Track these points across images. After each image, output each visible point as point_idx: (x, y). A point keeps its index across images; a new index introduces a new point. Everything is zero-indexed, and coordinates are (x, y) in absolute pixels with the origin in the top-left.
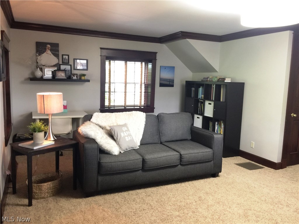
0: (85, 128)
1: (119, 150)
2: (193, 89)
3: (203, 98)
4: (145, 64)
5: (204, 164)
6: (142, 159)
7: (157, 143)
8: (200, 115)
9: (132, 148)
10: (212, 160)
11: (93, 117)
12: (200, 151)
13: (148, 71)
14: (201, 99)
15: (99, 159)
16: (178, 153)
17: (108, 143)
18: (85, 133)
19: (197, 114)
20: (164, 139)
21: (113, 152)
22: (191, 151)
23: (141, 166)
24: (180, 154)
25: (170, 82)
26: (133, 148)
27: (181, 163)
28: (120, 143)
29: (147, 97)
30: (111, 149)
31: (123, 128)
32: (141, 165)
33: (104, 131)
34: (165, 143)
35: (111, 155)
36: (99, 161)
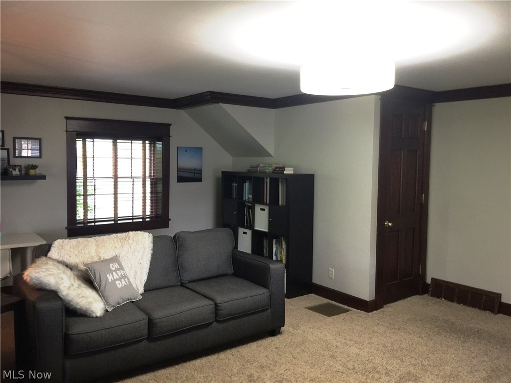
0: (37, 271)
1: (103, 306)
2: (235, 185)
3: (251, 200)
4: (150, 144)
5: (256, 316)
6: (147, 319)
7: (175, 286)
8: (247, 228)
9: (129, 300)
10: (268, 308)
11: (52, 249)
12: (249, 295)
13: (155, 156)
14: (248, 202)
15: (66, 329)
16: (211, 302)
17: (83, 297)
18: (37, 282)
19: (243, 227)
20: (186, 277)
21: (92, 311)
22: (234, 296)
23: (145, 332)
24: (215, 303)
25: (194, 173)
26: (131, 299)
27: (218, 319)
28: (106, 294)
29: (157, 200)
30: (88, 307)
31: (111, 265)
32: (147, 330)
33: (74, 274)
34: (188, 285)
35: (89, 317)
36: (65, 333)
